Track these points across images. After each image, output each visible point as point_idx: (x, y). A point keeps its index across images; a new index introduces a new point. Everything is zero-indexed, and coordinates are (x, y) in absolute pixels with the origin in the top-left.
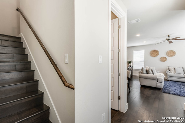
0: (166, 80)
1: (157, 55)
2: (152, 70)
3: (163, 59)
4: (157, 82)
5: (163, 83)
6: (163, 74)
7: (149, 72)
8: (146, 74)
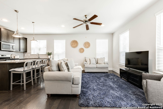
0: (83, 72)
1: (76, 46)
2: (67, 63)
3: (82, 51)
5: (80, 85)
6: (81, 67)
7: (62, 68)
8: (57, 71)
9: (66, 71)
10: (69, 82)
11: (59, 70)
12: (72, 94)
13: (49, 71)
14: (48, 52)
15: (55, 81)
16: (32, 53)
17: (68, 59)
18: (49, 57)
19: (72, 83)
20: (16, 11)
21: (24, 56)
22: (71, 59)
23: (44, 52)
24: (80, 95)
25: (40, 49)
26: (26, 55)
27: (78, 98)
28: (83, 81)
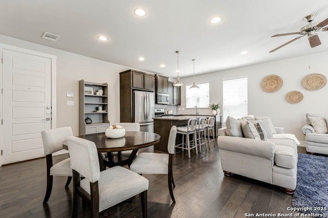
0: (302, 150)
1: (277, 88)
2: (258, 125)
3: (294, 98)
4: (275, 164)
5: (294, 171)
6: (293, 137)
7: (249, 132)
8: (239, 136)
9: (258, 139)
10: (265, 160)
11: (244, 136)
12: (274, 184)
13: (226, 135)
14: (212, 104)
15: (237, 152)
16: (187, 107)
17: (257, 117)
18: (214, 112)
19: (273, 164)
20: (177, 52)
21: (177, 110)
22: (263, 118)
23: (205, 103)
24: (295, 193)
25: (198, 100)
26: (179, 109)
27: (289, 196)
28: (301, 170)
